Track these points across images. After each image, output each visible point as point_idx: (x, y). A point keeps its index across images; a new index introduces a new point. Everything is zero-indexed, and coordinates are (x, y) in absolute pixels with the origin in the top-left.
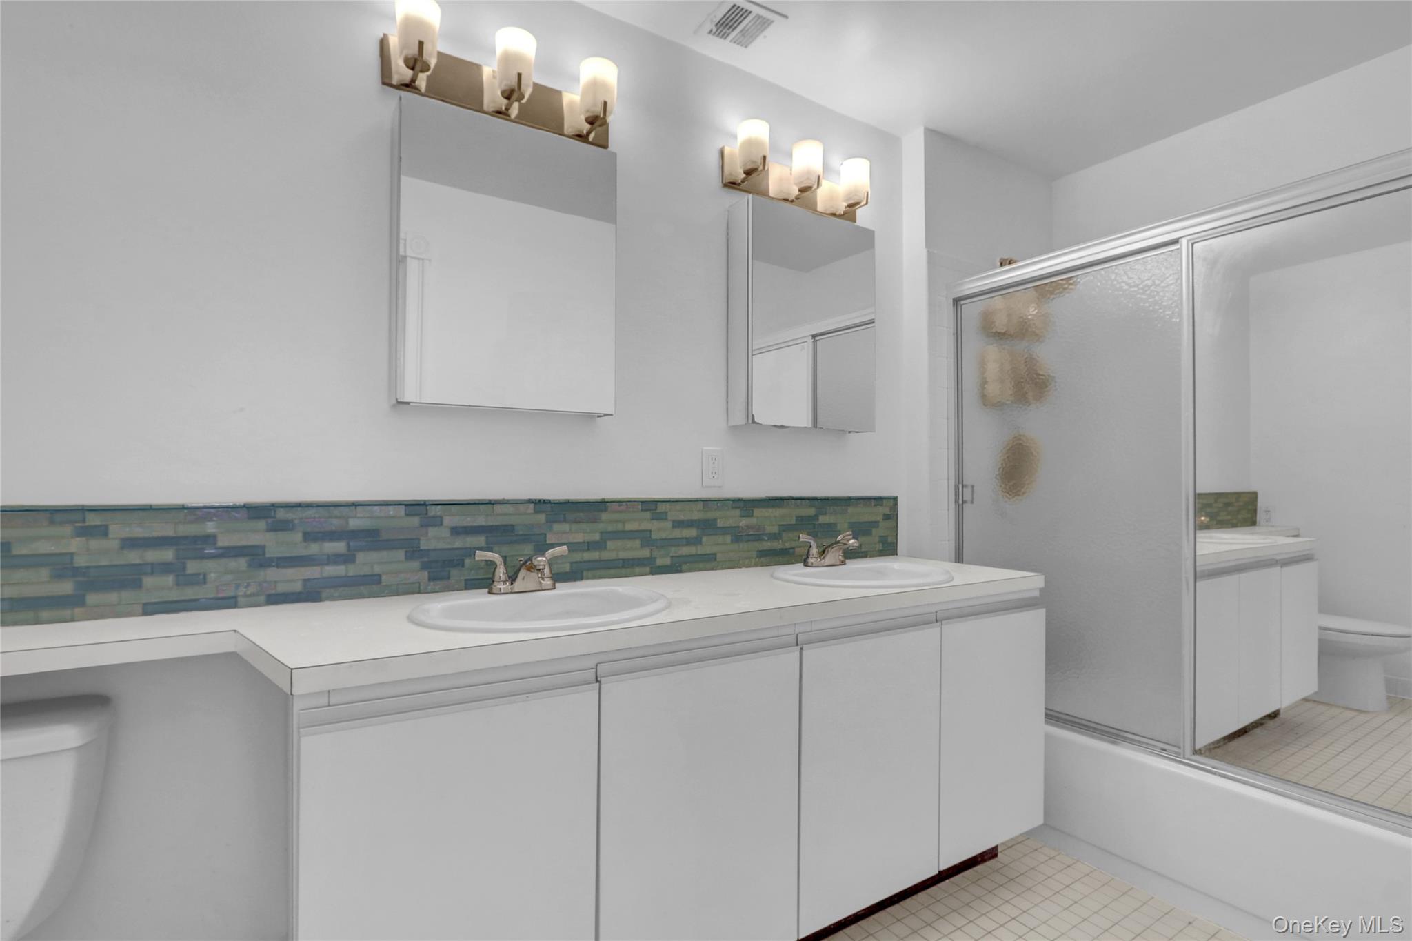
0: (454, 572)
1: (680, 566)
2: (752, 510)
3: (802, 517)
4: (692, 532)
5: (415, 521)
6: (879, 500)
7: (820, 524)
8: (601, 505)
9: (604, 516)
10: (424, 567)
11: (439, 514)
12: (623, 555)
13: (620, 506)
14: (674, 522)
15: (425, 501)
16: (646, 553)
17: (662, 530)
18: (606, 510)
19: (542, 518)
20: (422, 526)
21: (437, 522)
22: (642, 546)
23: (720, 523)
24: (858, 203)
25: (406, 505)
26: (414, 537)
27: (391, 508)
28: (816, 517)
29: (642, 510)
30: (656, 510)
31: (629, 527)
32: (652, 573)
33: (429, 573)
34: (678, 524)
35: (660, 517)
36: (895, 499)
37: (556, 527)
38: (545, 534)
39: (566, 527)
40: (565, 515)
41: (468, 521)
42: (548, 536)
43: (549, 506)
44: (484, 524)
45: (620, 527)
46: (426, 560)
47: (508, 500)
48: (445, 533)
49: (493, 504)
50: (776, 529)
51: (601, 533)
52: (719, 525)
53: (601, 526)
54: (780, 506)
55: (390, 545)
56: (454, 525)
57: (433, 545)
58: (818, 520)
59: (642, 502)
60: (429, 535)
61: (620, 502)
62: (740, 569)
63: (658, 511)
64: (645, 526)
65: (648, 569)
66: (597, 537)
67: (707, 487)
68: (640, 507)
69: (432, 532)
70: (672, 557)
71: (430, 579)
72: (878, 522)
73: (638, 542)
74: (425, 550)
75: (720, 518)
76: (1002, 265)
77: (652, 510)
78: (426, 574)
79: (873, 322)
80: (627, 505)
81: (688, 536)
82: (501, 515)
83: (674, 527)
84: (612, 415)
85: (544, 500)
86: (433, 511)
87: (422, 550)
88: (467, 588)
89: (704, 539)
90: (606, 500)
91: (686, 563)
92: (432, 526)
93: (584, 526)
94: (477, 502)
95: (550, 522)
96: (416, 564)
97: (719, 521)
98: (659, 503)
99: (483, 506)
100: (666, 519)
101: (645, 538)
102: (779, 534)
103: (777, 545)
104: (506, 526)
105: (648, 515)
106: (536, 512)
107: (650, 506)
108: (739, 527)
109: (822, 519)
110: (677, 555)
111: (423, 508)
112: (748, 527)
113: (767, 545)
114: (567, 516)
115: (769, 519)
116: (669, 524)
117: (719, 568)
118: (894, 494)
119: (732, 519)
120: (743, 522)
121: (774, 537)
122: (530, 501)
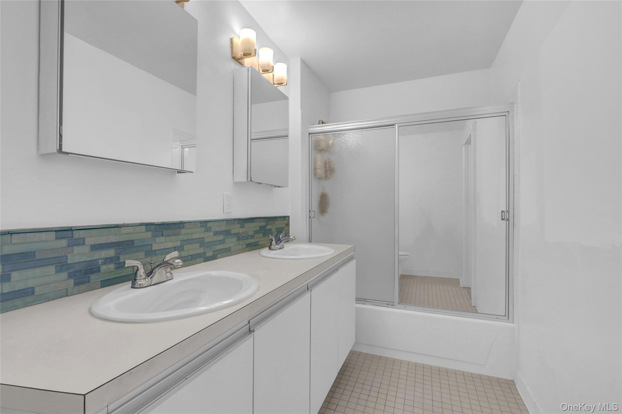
0: (93, 277)
1: (217, 255)
2: (244, 224)
3: (261, 226)
4: (221, 237)
5: (64, 243)
6: (285, 217)
7: (267, 229)
8: (180, 225)
9: (183, 231)
10: (70, 276)
11: (82, 236)
12: (191, 253)
13: (190, 225)
14: (214, 232)
15: (71, 227)
16: (201, 251)
17: (209, 237)
18: (183, 228)
19: (149, 234)
20: (69, 246)
21: (81, 242)
22: (200, 247)
23: (233, 232)
24: (282, 84)
25: (56, 231)
26: (63, 255)
27: (43, 234)
28: (265, 226)
29: (200, 227)
30: (206, 226)
31: (195, 236)
32: (205, 261)
33: (74, 279)
34: (216, 233)
35: (208, 230)
36: (289, 217)
37: (158, 240)
38: (152, 245)
39: (163, 239)
40: (163, 231)
41: (103, 240)
42: (153, 245)
43: (154, 226)
44: (114, 241)
45: (190, 237)
46: (71, 271)
47: (128, 224)
48: (86, 249)
49: (120, 227)
50: (252, 233)
51: (181, 241)
52: (232, 233)
53: (181, 237)
54: (254, 222)
55: (45, 263)
56: (93, 243)
57: (77, 259)
58: (266, 227)
59: (200, 222)
60: (75, 252)
61: (190, 222)
62: (239, 254)
63: (208, 227)
64: (201, 236)
65: (202, 259)
66: (178, 244)
67: (225, 213)
68: (199, 225)
69: (76, 249)
70: (213, 251)
71: (76, 284)
72: (284, 227)
73: (198, 245)
74: (70, 263)
75: (232, 229)
76: (319, 124)
77: (205, 226)
78: (72, 281)
79: (288, 136)
80: (194, 224)
81: (220, 239)
82: (124, 234)
83: (214, 235)
84: (192, 172)
85: (150, 223)
86: (76, 234)
87: (68, 264)
88: (102, 286)
89: (226, 240)
90: (184, 222)
91: (219, 254)
92: (76, 245)
93: (172, 238)
94: (108, 226)
95: (154, 236)
96: (64, 275)
97: (232, 230)
98: (208, 222)
99: (113, 229)
100: (211, 231)
101: (201, 242)
102: (253, 235)
103: (252, 241)
104: (129, 241)
105: (203, 229)
106: (147, 231)
107: (204, 224)
108: (239, 233)
109: (268, 227)
110: (216, 250)
111: (70, 232)
112: (243, 233)
113: (249, 241)
114: (164, 233)
115: (251, 228)
116: (212, 234)
117: (232, 255)
118: (288, 215)
119: (236, 229)
120: (241, 231)
121: (252, 237)
122: (141, 224)
